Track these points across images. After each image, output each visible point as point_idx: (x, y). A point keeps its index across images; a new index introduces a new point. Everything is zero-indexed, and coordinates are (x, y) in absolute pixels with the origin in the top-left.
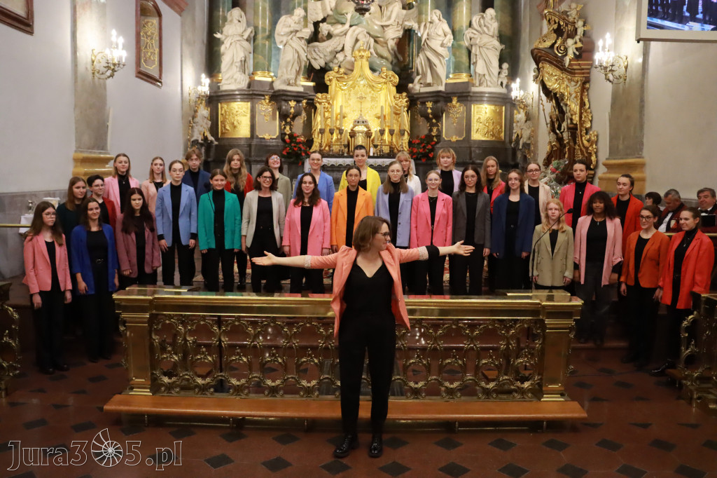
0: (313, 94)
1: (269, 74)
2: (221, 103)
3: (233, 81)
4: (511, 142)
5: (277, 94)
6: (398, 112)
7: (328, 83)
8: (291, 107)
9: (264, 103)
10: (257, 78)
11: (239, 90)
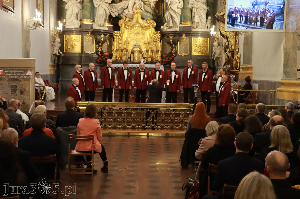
0: (113, 31)
1: (90, 20)
2: (65, 35)
3: (72, 23)
4: (212, 56)
5: (94, 31)
6: (156, 41)
7: (120, 25)
8: (102, 38)
9: (88, 36)
10: (85, 23)
11: (75, 29)
